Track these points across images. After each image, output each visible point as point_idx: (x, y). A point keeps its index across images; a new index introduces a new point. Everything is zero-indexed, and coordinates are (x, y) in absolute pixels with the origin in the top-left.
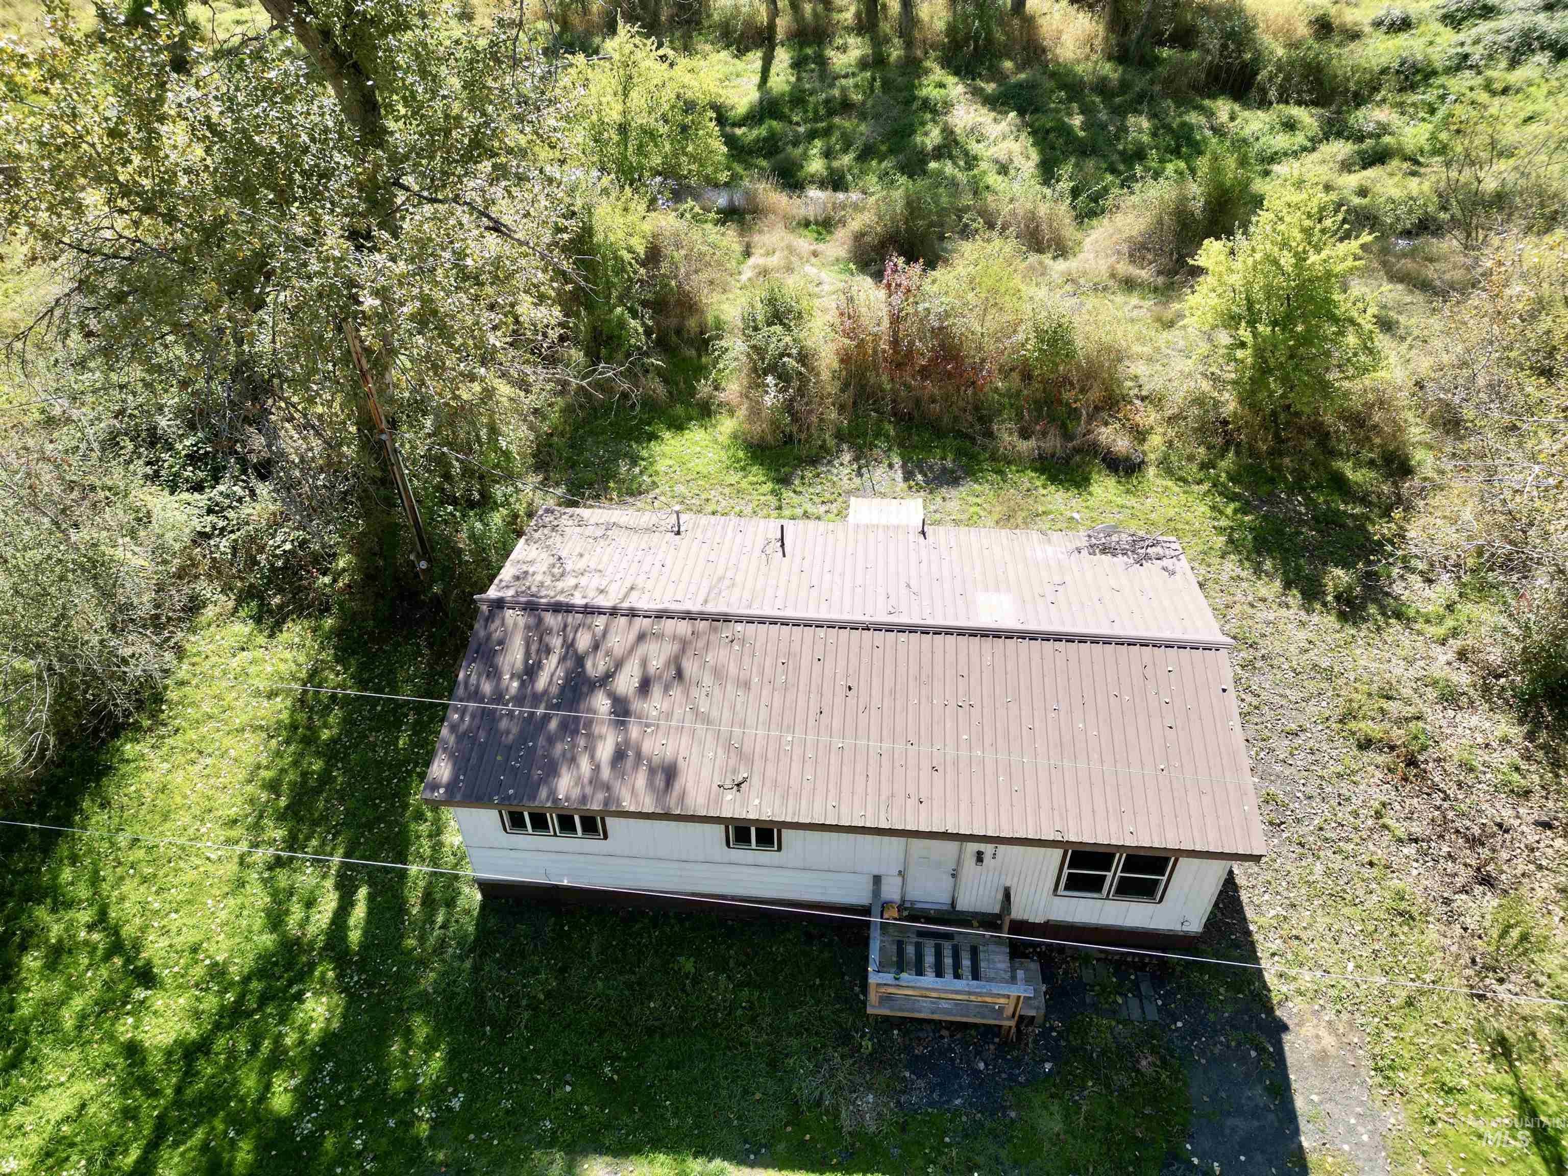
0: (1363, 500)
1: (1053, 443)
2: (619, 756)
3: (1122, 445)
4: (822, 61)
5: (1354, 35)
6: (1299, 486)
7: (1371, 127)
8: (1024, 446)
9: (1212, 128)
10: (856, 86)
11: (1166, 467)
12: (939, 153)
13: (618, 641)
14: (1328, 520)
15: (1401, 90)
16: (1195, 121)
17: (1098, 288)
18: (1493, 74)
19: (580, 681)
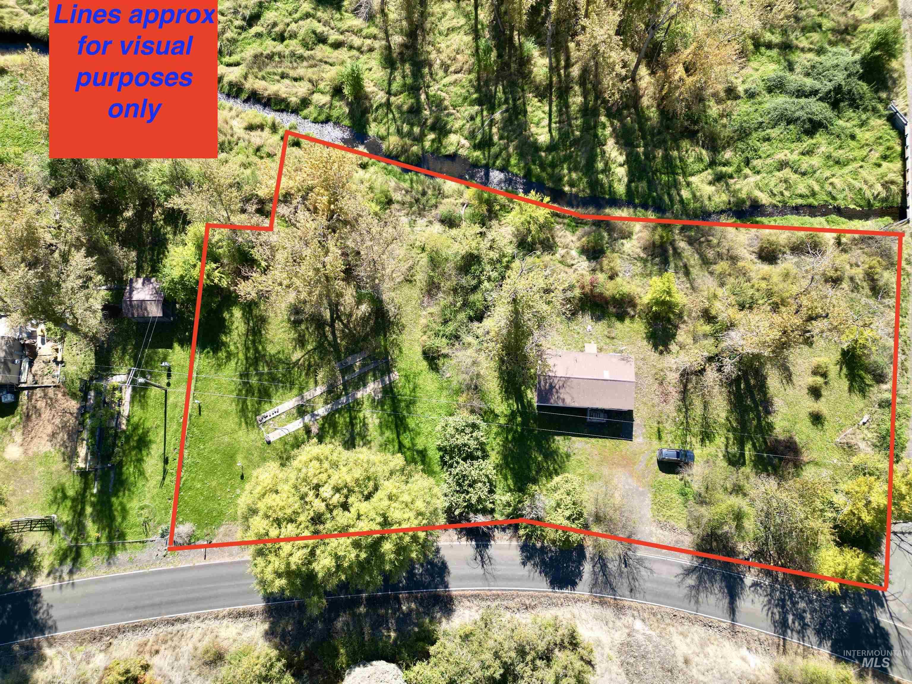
0: (672, 324)
1: (619, 311)
2: (558, 397)
3: (632, 313)
4: (567, 106)
5: (737, 97)
6: (662, 321)
7: (723, 160)
8: (614, 310)
9: (680, 158)
10: (578, 126)
11: (639, 316)
12: (603, 171)
13: (556, 381)
14: (665, 329)
15: (738, 140)
16: (675, 153)
17: (635, 259)
18: (768, 131)
19: (552, 387)
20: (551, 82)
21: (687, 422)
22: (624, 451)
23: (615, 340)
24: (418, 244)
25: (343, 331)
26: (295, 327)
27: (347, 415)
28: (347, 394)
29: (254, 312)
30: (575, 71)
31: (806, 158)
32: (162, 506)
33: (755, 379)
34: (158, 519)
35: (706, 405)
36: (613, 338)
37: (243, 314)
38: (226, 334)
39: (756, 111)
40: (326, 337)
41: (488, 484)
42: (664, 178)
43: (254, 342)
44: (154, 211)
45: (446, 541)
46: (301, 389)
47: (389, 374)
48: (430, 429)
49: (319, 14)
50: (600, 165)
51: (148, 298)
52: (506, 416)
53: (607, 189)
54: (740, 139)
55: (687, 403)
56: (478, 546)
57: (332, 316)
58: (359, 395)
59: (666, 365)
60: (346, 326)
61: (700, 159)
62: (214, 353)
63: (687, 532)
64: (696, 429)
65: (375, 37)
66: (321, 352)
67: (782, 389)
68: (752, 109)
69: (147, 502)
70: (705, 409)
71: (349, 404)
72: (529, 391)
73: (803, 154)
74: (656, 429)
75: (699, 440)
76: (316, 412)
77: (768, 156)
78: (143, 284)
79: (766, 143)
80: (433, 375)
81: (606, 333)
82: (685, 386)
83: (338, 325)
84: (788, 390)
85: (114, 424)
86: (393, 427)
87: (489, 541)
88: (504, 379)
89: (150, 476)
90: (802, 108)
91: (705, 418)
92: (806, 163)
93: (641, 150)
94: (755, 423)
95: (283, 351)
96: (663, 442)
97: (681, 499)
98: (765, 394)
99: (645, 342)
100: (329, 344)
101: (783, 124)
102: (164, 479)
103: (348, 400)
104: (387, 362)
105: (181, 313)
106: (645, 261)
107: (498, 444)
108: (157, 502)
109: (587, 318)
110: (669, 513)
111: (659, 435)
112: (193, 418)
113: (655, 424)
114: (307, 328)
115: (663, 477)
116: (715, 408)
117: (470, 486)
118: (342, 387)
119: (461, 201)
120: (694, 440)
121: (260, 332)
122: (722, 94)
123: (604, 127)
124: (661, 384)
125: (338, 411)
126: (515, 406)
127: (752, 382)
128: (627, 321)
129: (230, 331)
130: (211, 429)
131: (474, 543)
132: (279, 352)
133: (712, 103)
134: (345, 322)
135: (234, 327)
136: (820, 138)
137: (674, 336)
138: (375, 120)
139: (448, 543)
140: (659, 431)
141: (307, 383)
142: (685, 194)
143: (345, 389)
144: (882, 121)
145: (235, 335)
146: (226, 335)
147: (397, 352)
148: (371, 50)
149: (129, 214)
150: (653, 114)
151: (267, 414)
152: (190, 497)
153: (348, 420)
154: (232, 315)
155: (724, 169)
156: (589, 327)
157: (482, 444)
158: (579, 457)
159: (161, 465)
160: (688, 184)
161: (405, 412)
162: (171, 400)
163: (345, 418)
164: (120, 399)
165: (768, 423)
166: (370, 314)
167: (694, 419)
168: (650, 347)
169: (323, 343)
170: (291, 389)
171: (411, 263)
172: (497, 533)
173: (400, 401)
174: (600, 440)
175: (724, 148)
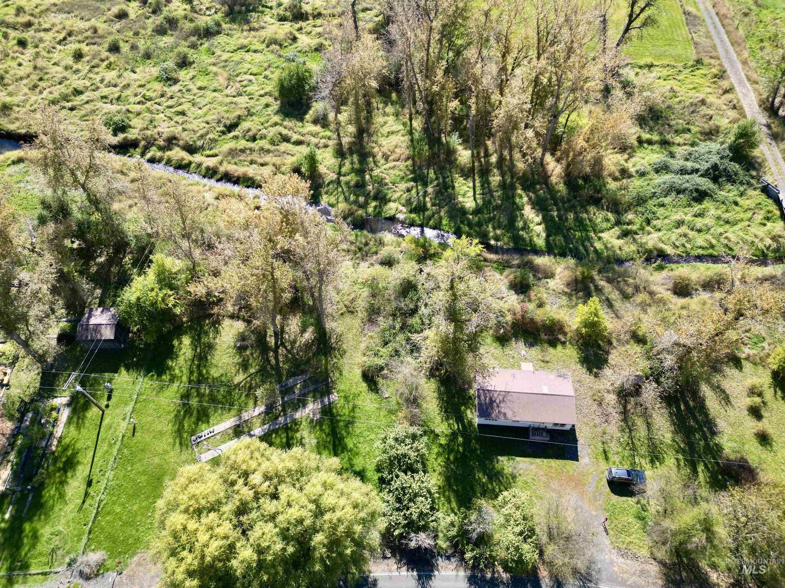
0: (603, 351)
1: (551, 338)
2: (499, 412)
3: (563, 339)
4: (489, 183)
5: (630, 176)
6: (592, 347)
7: (627, 221)
8: (546, 337)
9: (589, 219)
10: (499, 196)
11: (571, 343)
12: (523, 229)
13: (496, 395)
14: (596, 355)
15: (637, 205)
16: (585, 216)
17: (560, 293)
18: (661, 199)
19: (492, 401)
20: (473, 166)
21: (633, 443)
22: (571, 472)
23: (549, 364)
24: (360, 280)
25: (286, 356)
26: (240, 353)
27: (284, 435)
28: (285, 415)
29: (203, 340)
30: (494, 159)
31: (699, 219)
32: (76, 532)
33: (693, 401)
34: (67, 547)
35: (649, 425)
36: (548, 362)
37: (192, 342)
38: (172, 359)
39: (648, 185)
40: (269, 361)
41: (429, 500)
42: (578, 234)
43: (199, 366)
44: (124, 257)
45: (384, 571)
46: (240, 411)
47: (329, 394)
48: (367, 449)
49: (285, 123)
50: (521, 224)
51: (104, 322)
52: (446, 436)
53: (528, 242)
54: (639, 205)
55: (630, 424)
56: (420, 577)
57: (276, 343)
58: (298, 415)
59: (602, 387)
60: (289, 351)
61: (608, 220)
62: (158, 376)
63: (653, 562)
64: (643, 450)
65: (329, 138)
66: (263, 375)
67: (722, 411)
68: (645, 183)
69: (60, 528)
70: (649, 430)
71: (286, 424)
72: (468, 412)
73: (695, 216)
74: (601, 449)
75: (648, 461)
76: (252, 433)
77: (665, 218)
78: (102, 312)
79: (662, 208)
80: (373, 396)
81: (540, 357)
82: (625, 407)
83: (281, 351)
84: (728, 411)
85: (44, 444)
86: (331, 447)
87: (432, 571)
88: (443, 400)
89: (70, 499)
90: (688, 181)
91: (650, 439)
92: (700, 223)
93: (555, 214)
94: (702, 443)
95: (226, 374)
96: (611, 463)
97: (638, 524)
98: (707, 415)
99: (579, 366)
100: (272, 367)
101: (674, 194)
102: (84, 502)
103: (286, 420)
104: (327, 384)
105: (133, 341)
106: (569, 295)
107: (439, 464)
108: (71, 528)
109: (521, 344)
110: (628, 540)
111: (606, 455)
112: (125, 438)
113: (600, 444)
114: (252, 354)
115: (615, 499)
116: (659, 429)
117: (410, 500)
118: (280, 408)
119: (399, 249)
120: (643, 461)
121: (206, 357)
122: (617, 174)
123: (521, 197)
124: (600, 404)
125: (276, 431)
126: (456, 427)
127: (691, 403)
128: (559, 347)
129: (177, 356)
130: (143, 450)
131: (415, 573)
132: (222, 375)
133: (609, 180)
134: (289, 347)
135: (182, 352)
136: (707, 204)
137: (606, 361)
138: (326, 193)
139: (386, 574)
140: (605, 452)
141: (246, 404)
142: (598, 245)
143: (284, 410)
144: (758, 192)
145: (181, 360)
146: (172, 361)
147: (337, 375)
148: (326, 146)
149: (101, 260)
150: (562, 188)
151: (203, 434)
152: (108, 522)
153: (284, 440)
154: (181, 343)
155: (629, 227)
156: (523, 352)
157: (422, 456)
158: (525, 479)
159: (83, 487)
160: (600, 238)
161: (343, 432)
162: (106, 422)
163: (281, 438)
164: (56, 420)
165: (716, 445)
166: (313, 341)
167: (639, 440)
168: (584, 370)
169: (266, 367)
170: (230, 410)
171: (353, 296)
172: (441, 562)
173: (338, 421)
174: (545, 460)
175: (626, 211)
